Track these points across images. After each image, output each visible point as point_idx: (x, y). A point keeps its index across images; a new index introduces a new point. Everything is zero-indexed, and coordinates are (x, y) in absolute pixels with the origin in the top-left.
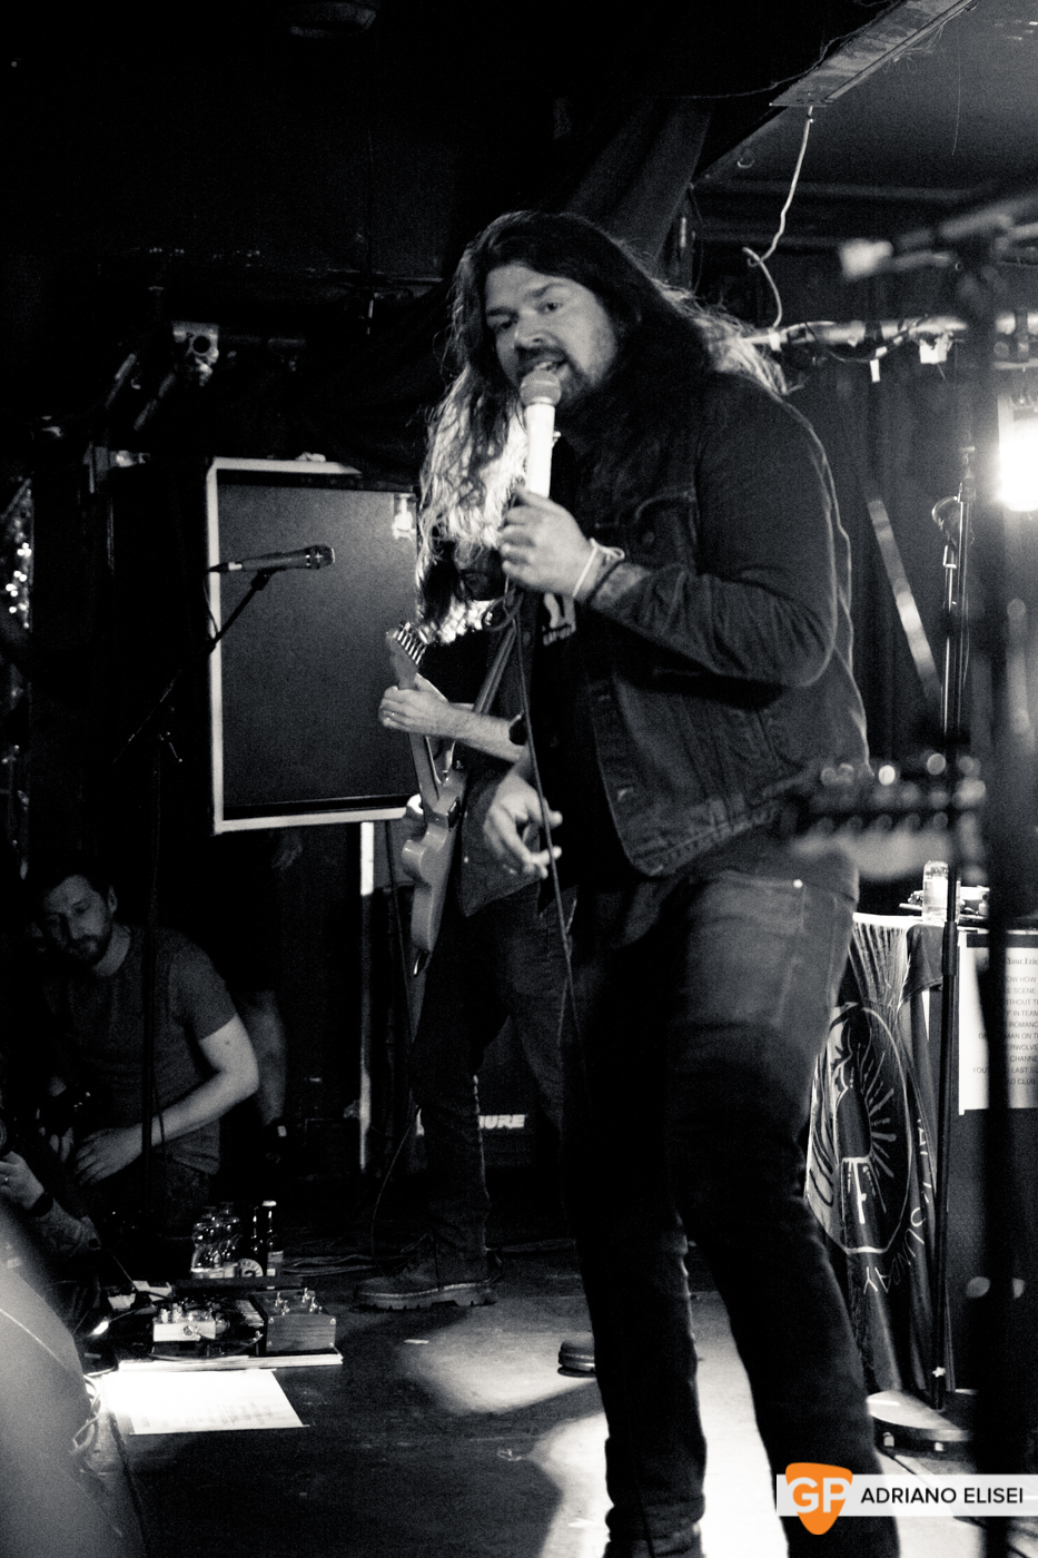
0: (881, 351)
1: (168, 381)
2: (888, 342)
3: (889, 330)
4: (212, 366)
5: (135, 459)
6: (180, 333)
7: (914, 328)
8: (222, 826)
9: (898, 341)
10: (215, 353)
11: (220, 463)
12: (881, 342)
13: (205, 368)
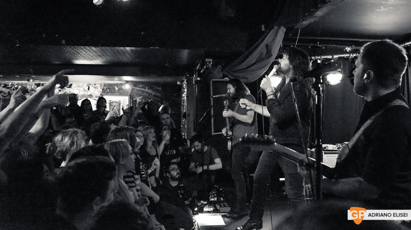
0: (312, 61)
1: (205, 67)
2: (313, 60)
3: (313, 58)
4: (211, 65)
5: (200, 79)
6: (207, 60)
7: (317, 57)
8: (213, 134)
9: (314, 59)
10: (212, 63)
11: (213, 80)
12: (312, 60)
13: (210, 65)
